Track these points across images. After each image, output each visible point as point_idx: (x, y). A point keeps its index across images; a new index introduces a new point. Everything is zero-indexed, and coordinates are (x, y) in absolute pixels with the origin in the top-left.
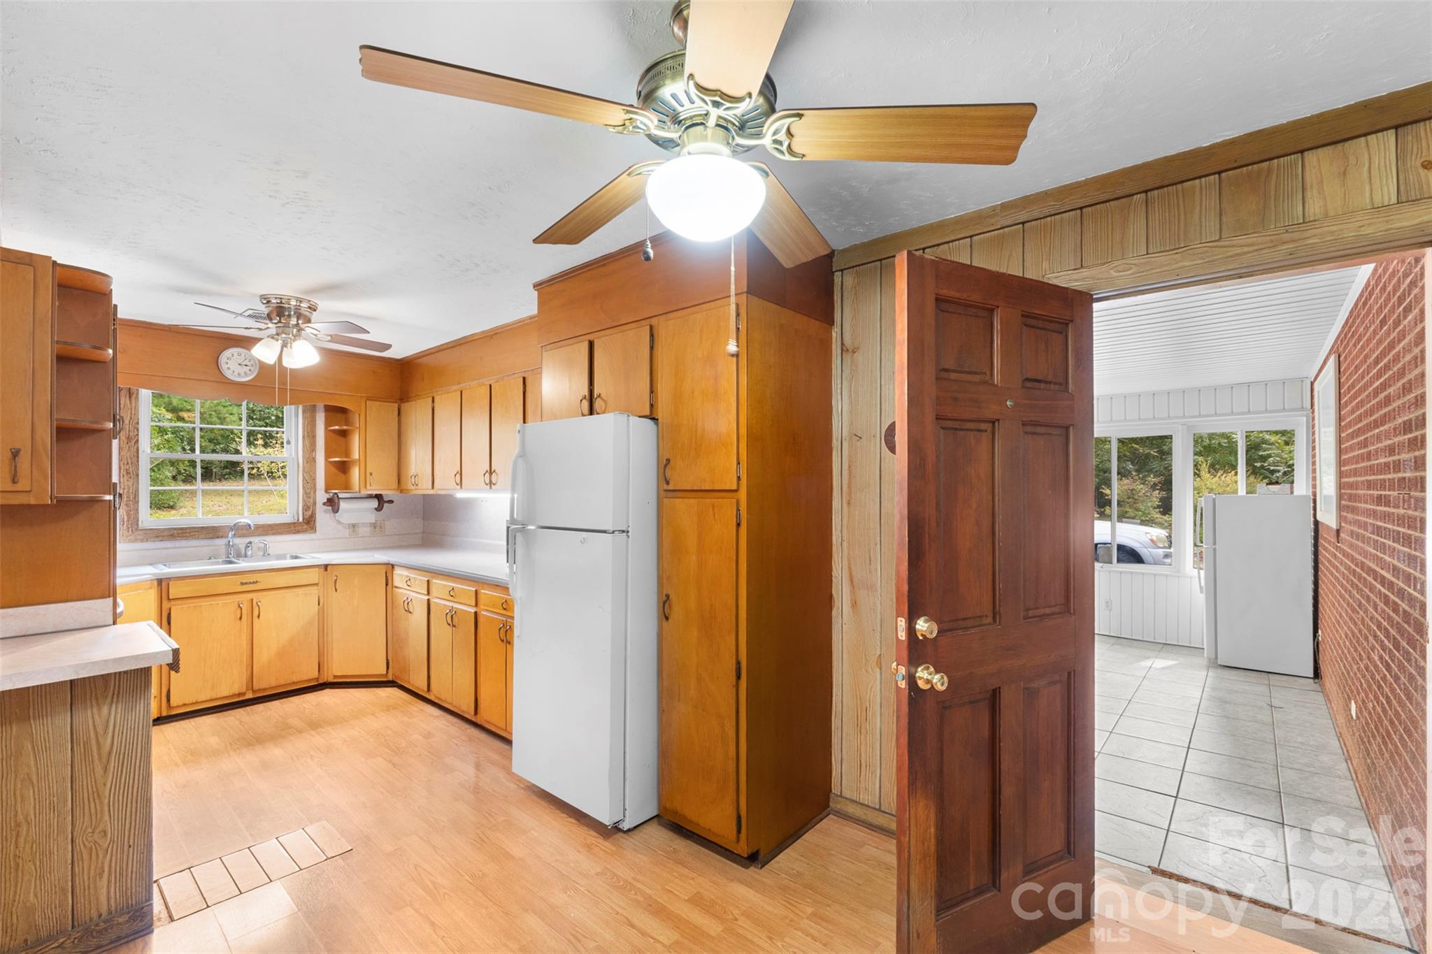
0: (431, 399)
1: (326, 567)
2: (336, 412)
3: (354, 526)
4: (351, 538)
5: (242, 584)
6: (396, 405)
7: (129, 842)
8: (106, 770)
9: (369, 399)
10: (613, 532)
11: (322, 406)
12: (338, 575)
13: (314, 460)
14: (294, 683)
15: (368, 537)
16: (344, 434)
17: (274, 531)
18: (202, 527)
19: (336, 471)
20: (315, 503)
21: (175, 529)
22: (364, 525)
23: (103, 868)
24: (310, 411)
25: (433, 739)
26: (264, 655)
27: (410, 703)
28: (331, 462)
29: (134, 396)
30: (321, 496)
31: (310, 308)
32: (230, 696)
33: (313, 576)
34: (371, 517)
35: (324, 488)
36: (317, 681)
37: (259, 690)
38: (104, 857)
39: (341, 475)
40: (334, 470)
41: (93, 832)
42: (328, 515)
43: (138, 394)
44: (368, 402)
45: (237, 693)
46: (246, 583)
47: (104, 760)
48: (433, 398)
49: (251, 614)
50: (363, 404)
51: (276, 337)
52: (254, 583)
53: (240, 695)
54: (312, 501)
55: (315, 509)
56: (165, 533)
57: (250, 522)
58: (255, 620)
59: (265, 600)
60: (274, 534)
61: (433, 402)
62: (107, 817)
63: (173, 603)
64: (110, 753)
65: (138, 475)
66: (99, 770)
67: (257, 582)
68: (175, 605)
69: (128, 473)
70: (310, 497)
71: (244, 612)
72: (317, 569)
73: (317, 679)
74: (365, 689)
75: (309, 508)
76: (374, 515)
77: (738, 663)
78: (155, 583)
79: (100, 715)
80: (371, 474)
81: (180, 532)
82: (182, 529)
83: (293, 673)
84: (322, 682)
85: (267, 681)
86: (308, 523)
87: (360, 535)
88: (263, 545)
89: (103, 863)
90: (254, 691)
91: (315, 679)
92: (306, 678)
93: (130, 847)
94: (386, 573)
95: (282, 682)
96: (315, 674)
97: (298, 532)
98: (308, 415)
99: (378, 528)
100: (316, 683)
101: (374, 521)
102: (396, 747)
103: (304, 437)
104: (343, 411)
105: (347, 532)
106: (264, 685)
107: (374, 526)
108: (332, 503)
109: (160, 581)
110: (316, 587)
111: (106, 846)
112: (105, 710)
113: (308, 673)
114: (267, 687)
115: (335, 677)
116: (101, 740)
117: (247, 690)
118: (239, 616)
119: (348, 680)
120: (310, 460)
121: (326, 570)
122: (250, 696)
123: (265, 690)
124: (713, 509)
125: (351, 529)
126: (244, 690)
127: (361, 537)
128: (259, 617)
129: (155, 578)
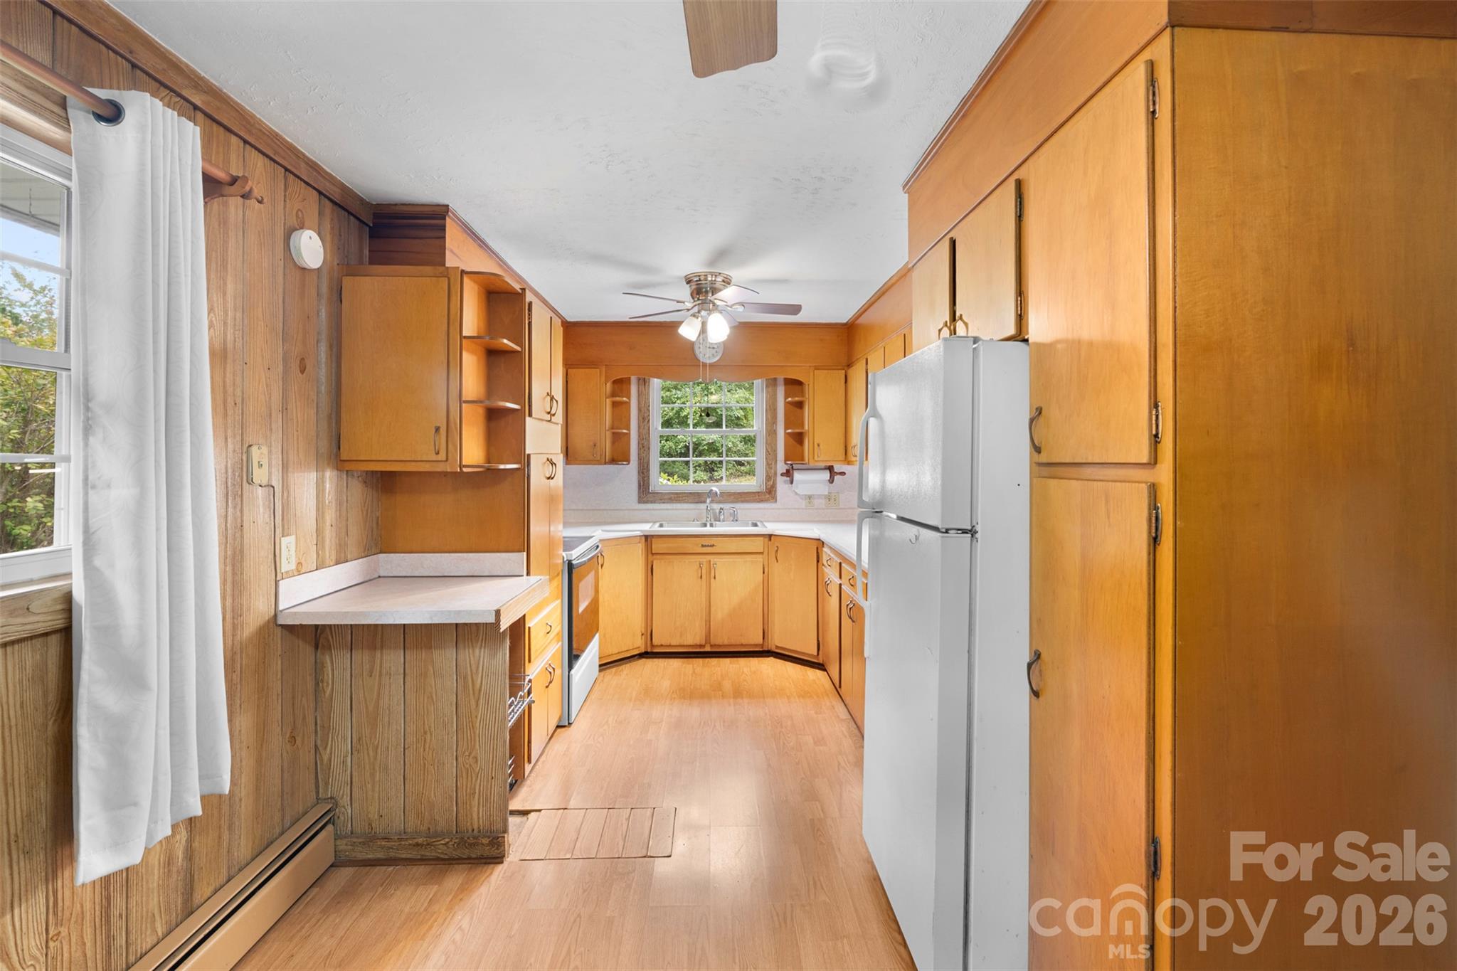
0: (865, 360)
1: (770, 536)
2: (794, 385)
3: (810, 497)
4: (806, 509)
5: (703, 546)
6: (844, 371)
7: (492, 774)
8: (477, 705)
9: (817, 368)
10: (947, 531)
11: (782, 380)
12: (779, 546)
13: (775, 432)
14: (742, 645)
15: (823, 509)
16: (800, 405)
17: (743, 499)
18: (690, 493)
19: (794, 442)
20: (776, 474)
21: (672, 493)
22: (819, 496)
23: (475, 789)
24: (772, 383)
25: (821, 748)
26: (719, 613)
27: (827, 695)
28: (789, 433)
29: (647, 384)
30: (781, 467)
31: (723, 281)
32: (693, 646)
33: (758, 545)
34: (824, 489)
35: (783, 459)
36: (762, 648)
37: (715, 645)
38: (476, 780)
39: (798, 446)
40: (791, 441)
41: (469, 756)
42: (787, 485)
43: (649, 382)
44: (815, 371)
45: (698, 644)
46: (705, 546)
47: (476, 695)
48: (867, 360)
49: (707, 575)
50: (812, 374)
51: (697, 314)
52: (711, 546)
53: (701, 646)
54: (773, 471)
55: (776, 479)
56: (666, 497)
57: (717, 490)
58: (712, 580)
59: (721, 563)
60: (742, 502)
61: (867, 364)
62: (477, 747)
63: (655, 557)
64: (480, 690)
65: (649, 449)
66: (473, 702)
67: (713, 545)
68: (657, 559)
69: (643, 447)
70: (771, 468)
71: (704, 571)
72: (762, 538)
73: (762, 645)
74: (800, 666)
75: (770, 478)
76: (827, 487)
77: (1154, 842)
78: (643, 539)
79: (474, 656)
80: (819, 445)
81: (676, 496)
82: (677, 493)
83: (741, 636)
84: (766, 649)
85: (723, 639)
86: (769, 493)
87: (816, 507)
88: (732, 511)
89: (475, 785)
90: (711, 646)
91: (760, 645)
92: (753, 643)
93: (492, 778)
94: (817, 548)
95: (733, 642)
96: (760, 640)
97: (761, 501)
98: (770, 389)
99: (832, 500)
100: (761, 650)
101: (827, 493)
102: (784, 743)
103: (766, 410)
104: (800, 383)
105: (803, 503)
106: (719, 641)
107: (828, 498)
108: (788, 473)
109: (647, 537)
110: (761, 556)
111: (477, 770)
112: (477, 651)
113: (754, 638)
114: (721, 644)
115: (777, 647)
116: (475, 678)
117: (706, 643)
118: (700, 575)
119: (787, 653)
120: (771, 433)
121: (770, 540)
122: (708, 649)
123: (719, 646)
124: (1107, 502)
125: (808, 500)
126: (703, 643)
127: (816, 509)
128: (715, 578)
129: (642, 534)
